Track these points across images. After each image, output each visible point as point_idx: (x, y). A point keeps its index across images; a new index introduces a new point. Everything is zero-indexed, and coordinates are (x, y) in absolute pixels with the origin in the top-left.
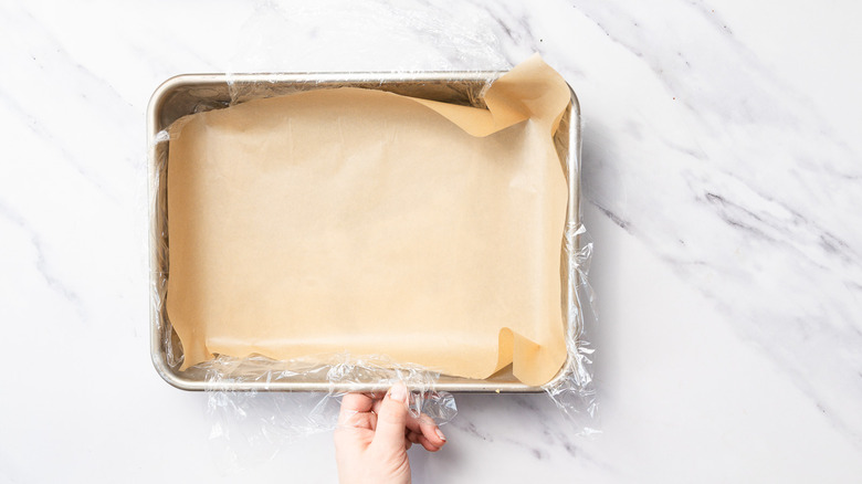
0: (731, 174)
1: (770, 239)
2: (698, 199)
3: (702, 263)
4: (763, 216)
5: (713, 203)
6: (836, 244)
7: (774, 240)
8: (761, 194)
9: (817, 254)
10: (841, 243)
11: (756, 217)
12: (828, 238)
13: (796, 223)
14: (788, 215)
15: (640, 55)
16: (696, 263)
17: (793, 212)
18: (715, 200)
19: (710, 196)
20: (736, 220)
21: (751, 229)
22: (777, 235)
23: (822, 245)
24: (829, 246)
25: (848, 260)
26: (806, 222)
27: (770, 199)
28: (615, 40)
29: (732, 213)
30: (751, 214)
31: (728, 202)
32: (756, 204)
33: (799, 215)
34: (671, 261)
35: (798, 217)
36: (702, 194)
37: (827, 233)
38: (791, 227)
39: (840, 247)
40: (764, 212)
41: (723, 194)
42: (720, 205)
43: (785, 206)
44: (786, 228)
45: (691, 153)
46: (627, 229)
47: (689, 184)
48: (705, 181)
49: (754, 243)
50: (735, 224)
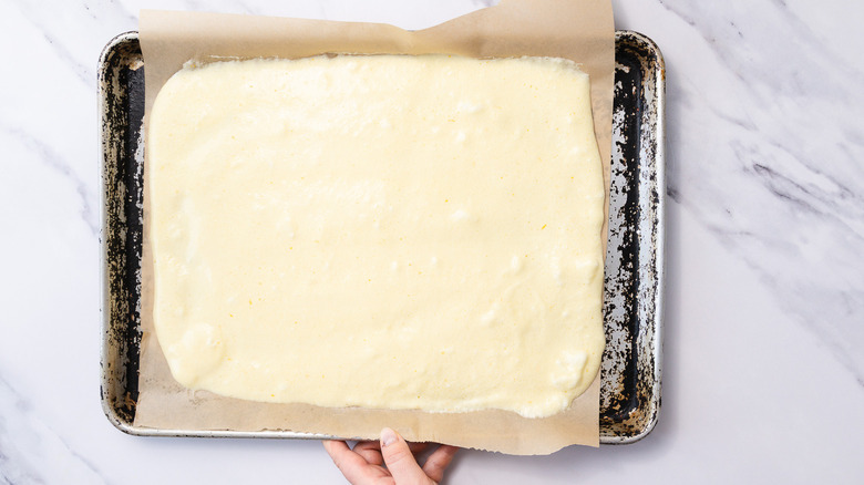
0: (779, 146)
1: (817, 212)
2: (745, 169)
3: (748, 233)
4: (810, 189)
5: (760, 174)
7: (821, 213)
8: (809, 167)
11: (803, 189)
13: (842, 196)
14: (836, 189)
15: (692, 24)
16: (741, 233)
17: (840, 186)
18: (763, 171)
19: (759, 167)
20: (783, 191)
21: (798, 201)
22: (823, 208)
26: (853, 196)
27: (818, 172)
28: (668, 8)
29: (780, 185)
30: (798, 186)
31: (776, 174)
32: (803, 176)
33: (847, 189)
34: (716, 230)
35: (845, 191)
36: (749, 164)
38: (839, 201)
40: (811, 185)
41: (771, 165)
42: (768, 176)
43: (832, 179)
44: (833, 202)
45: (741, 124)
46: (674, 197)
47: (737, 154)
48: (753, 151)
49: (800, 215)
50: (782, 196)
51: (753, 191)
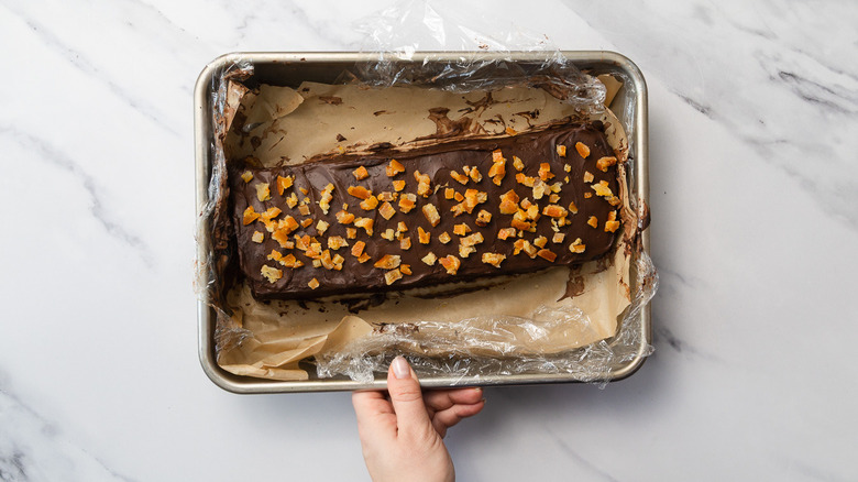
0: (800, 51)
1: (845, 111)
2: (772, 78)
3: (784, 141)
4: (836, 90)
5: (787, 81)
7: (849, 112)
8: (831, 69)
11: (829, 91)
16: (777, 142)
18: (789, 78)
19: (784, 75)
20: (811, 95)
21: (826, 103)
22: (851, 107)
27: (841, 72)
29: (808, 90)
30: (824, 88)
31: (802, 79)
32: (828, 78)
34: (753, 142)
36: (775, 73)
40: (836, 85)
41: (796, 71)
42: (794, 83)
45: (761, 34)
46: (708, 114)
47: (762, 64)
48: (777, 60)
49: (831, 116)
50: (810, 99)
51: (783, 96)
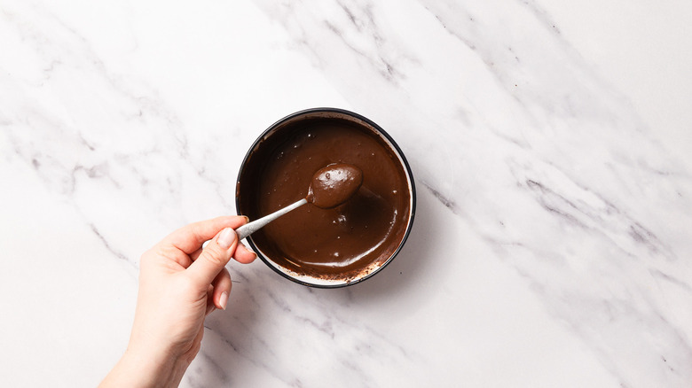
0: (551, 163)
1: (584, 226)
2: (519, 185)
3: (519, 244)
4: (578, 205)
5: (532, 189)
6: (644, 234)
7: (587, 227)
8: (578, 184)
9: (626, 242)
10: (649, 234)
11: (572, 204)
12: (637, 228)
13: (608, 212)
14: (602, 205)
15: (473, 48)
16: (513, 244)
17: (607, 202)
18: (536, 187)
19: (531, 183)
20: (553, 206)
21: (566, 215)
22: (590, 223)
23: (631, 234)
24: (638, 236)
25: (655, 250)
26: (618, 212)
27: (586, 189)
28: (452, 33)
29: (551, 200)
30: (567, 201)
31: (547, 190)
32: (573, 192)
33: (613, 206)
34: (491, 240)
35: (611, 207)
36: (523, 181)
37: (637, 224)
38: (604, 216)
39: (647, 238)
40: (579, 201)
41: (543, 182)
42: (540, 192)
43: (599, 196)
44: (599, 217)
45: (516, 142)
46: (452, 208)
47: (512, 170)
48: (527, 168)
49: (569, 229)
50: (552, 210)
51: (526, 203)
